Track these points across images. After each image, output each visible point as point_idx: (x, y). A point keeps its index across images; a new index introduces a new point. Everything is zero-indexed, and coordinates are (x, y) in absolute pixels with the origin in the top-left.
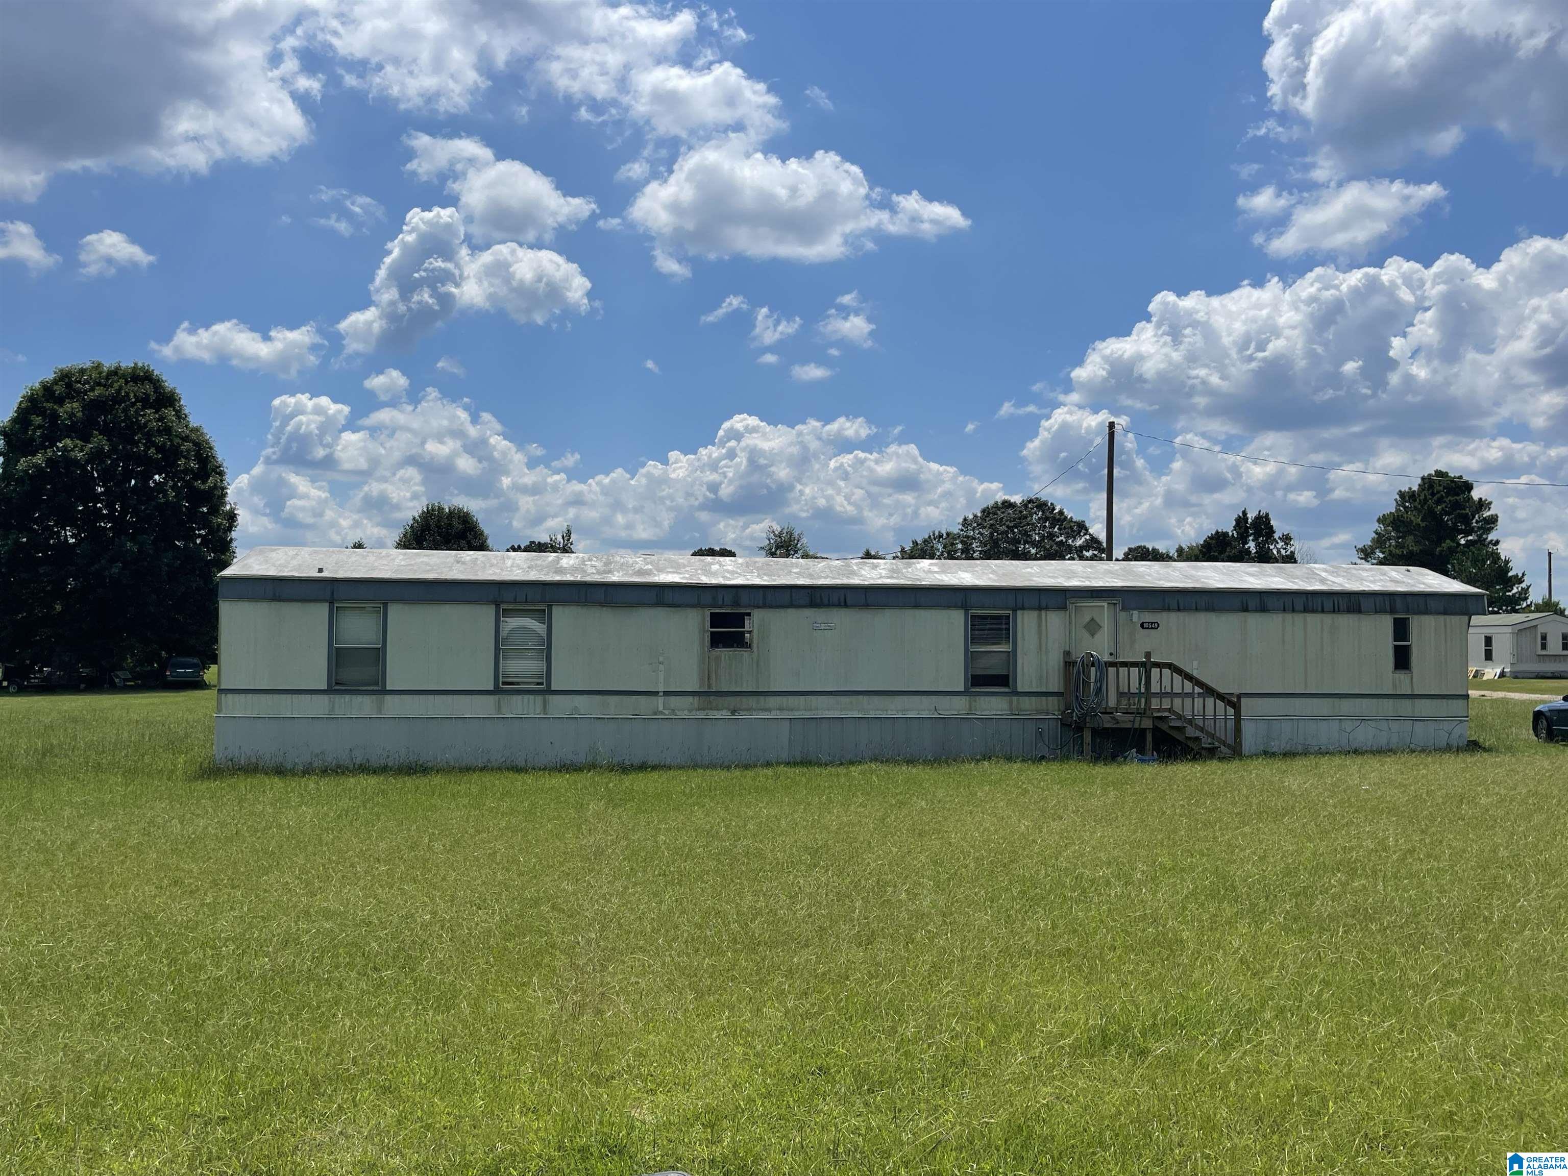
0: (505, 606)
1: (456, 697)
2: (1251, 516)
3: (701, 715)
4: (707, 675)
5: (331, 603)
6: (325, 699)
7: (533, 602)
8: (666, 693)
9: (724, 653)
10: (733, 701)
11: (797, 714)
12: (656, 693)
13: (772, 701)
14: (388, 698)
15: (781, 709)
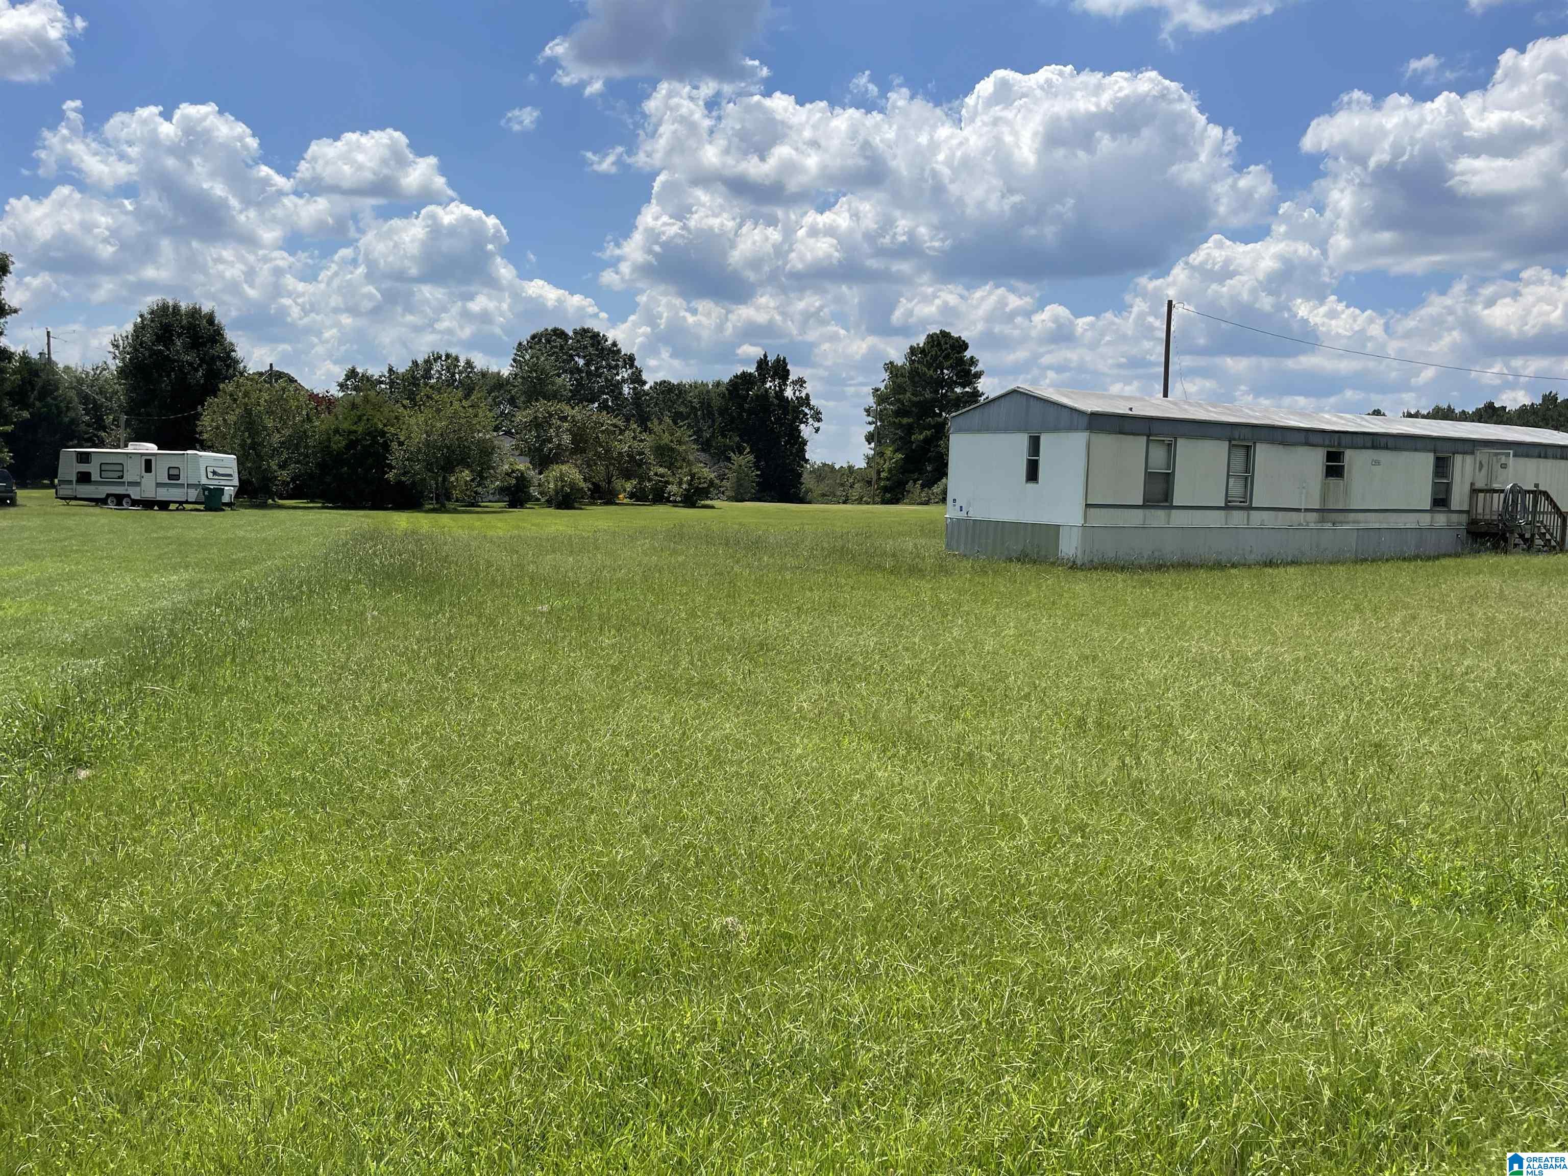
0: (1233, 442)
1: (1208, 512)
2: (771, 358)
3: (1319, 526)
4: (1324, 498)
5: (1148, 436)
6: (1140, 512)
7: (1244, 440)
8: (1307, 510)
9: (1332, 481)
10: (1334, 516)
11: (1362, 526)
12: (1299, 510)
13: (1352, 516)
14: (1173, 511)
15: (1354, 522)
